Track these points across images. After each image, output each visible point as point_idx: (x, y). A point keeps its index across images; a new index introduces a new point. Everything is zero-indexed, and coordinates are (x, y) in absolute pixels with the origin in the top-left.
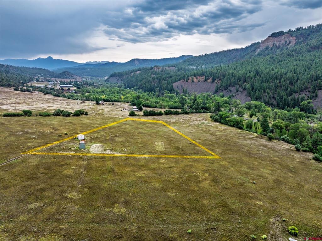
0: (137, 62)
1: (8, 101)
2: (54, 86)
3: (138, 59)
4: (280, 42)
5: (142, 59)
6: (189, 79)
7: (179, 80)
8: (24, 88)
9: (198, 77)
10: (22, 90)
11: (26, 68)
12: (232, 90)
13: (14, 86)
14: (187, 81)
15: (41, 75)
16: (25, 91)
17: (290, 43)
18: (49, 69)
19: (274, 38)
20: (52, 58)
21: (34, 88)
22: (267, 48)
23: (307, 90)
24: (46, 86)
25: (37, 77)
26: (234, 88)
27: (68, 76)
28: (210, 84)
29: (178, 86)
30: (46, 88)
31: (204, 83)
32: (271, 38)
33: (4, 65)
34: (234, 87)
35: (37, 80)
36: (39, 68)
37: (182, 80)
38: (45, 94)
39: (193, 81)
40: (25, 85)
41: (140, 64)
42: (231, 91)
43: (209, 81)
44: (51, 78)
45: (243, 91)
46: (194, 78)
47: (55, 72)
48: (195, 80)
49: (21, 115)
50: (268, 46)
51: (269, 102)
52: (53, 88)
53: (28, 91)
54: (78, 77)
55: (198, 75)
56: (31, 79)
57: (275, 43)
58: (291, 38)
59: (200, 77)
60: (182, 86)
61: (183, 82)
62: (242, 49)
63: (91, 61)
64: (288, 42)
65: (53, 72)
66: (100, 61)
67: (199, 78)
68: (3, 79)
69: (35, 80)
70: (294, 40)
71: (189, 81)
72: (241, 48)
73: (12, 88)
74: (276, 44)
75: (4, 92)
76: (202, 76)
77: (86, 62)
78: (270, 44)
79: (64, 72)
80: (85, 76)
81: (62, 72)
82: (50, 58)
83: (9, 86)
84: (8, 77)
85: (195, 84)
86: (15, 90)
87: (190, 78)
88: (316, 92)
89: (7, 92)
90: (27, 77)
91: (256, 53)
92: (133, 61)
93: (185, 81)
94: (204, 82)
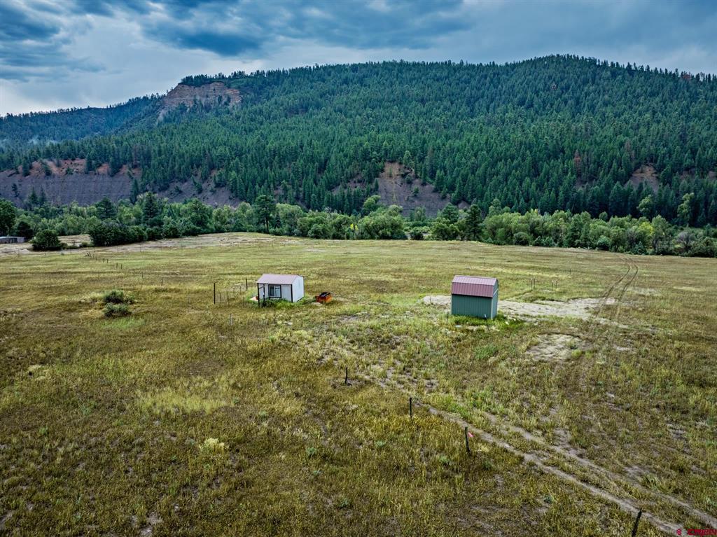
4: (207, 96)
6: (31, 167)
9: (61, 161)
12: (182, 189)
14: (27, 174)
17: (229, 100)
19: (193, 87)
22: (183, 108)
23: (354, 179)
26: (186, 184)
28: (107, 178)
31: (88, 177)
32: (186, 87)
34: (186, 181)
37: (8, 172)
39: (48, 173)
42: (180, 192)
43: (102, 170)
45: (217, 189)
48: (54, 169)
50: (184, 104)
55: (60, 157)
57: (198, 98)
58: (229, 92)
59: (68, 162)
61: (11, 175)
62: (107, 109)
64: (225, 100)
67: (66, 164)
70: (236, 95)
71: (34, 172)
72: (105, 107)
74: (200, 101)
76: (73, 160)
78: (187, 100)
85: (57, 180)
87: (35, 164)
88: (377, 182)
91: (161, 118)
93: (18, 173)
94: (87, 173)
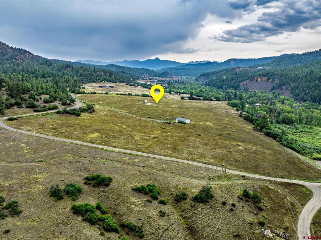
0: (233, 63)
1: (122, 90)
2: (152, 83)
3: (235, 59)
5: (239, 59)
7: (247, 79)
8: (132, 83)
9: (262, 77)
10: (131, 85)
11: (137, 68)
13: (126, 82)
14: (252, 81)
15: (146, 74)
16: (132, 86)
18: (153, 70)
20: (159, 59)
21: (138, 84)
24: (146, 83)
25: (143, 76)
27: (167, 75)
28: (269, 83)
29: (244, 85)
30: (146, 84)
31: (266, 82)
33: (121, 67)
35: (143, 79)
36: (146, 69)
37: (249, 80)
38: (144, 88)
39: (257, 81)
40: (133, 82)
41: (236, 64)
43: (270, 80)
44: (154, 77)
46: (259, 78)
47: (158, 72)
48: (259, 80)
49: (127, 95)
51: (303, 98)
52: (151, 85)
53: (134, 85)
54: (175, 77)
55: (262, 76)
56: (138, 78)
59: (264, 77)
60: (247, 84)
63: (193, 61)
65: (156, 72)
66: (202, 61)
68: (120, 78)
69: (141, 78)
71: (254, 80)
73: (125, 83)
75: (121, 86)
76: (266, 77)
77: (189, 62)
79: (164, 72)
80: (183, 75)
81: (162, 72)
82: (157, 59)
83: (123, 82)
84: (124, 76)
85: (258, 83)
86: (126, 84)
87: (255, 78)
89: (122, 85)
90: (136, 76)
92: (230, 60)
